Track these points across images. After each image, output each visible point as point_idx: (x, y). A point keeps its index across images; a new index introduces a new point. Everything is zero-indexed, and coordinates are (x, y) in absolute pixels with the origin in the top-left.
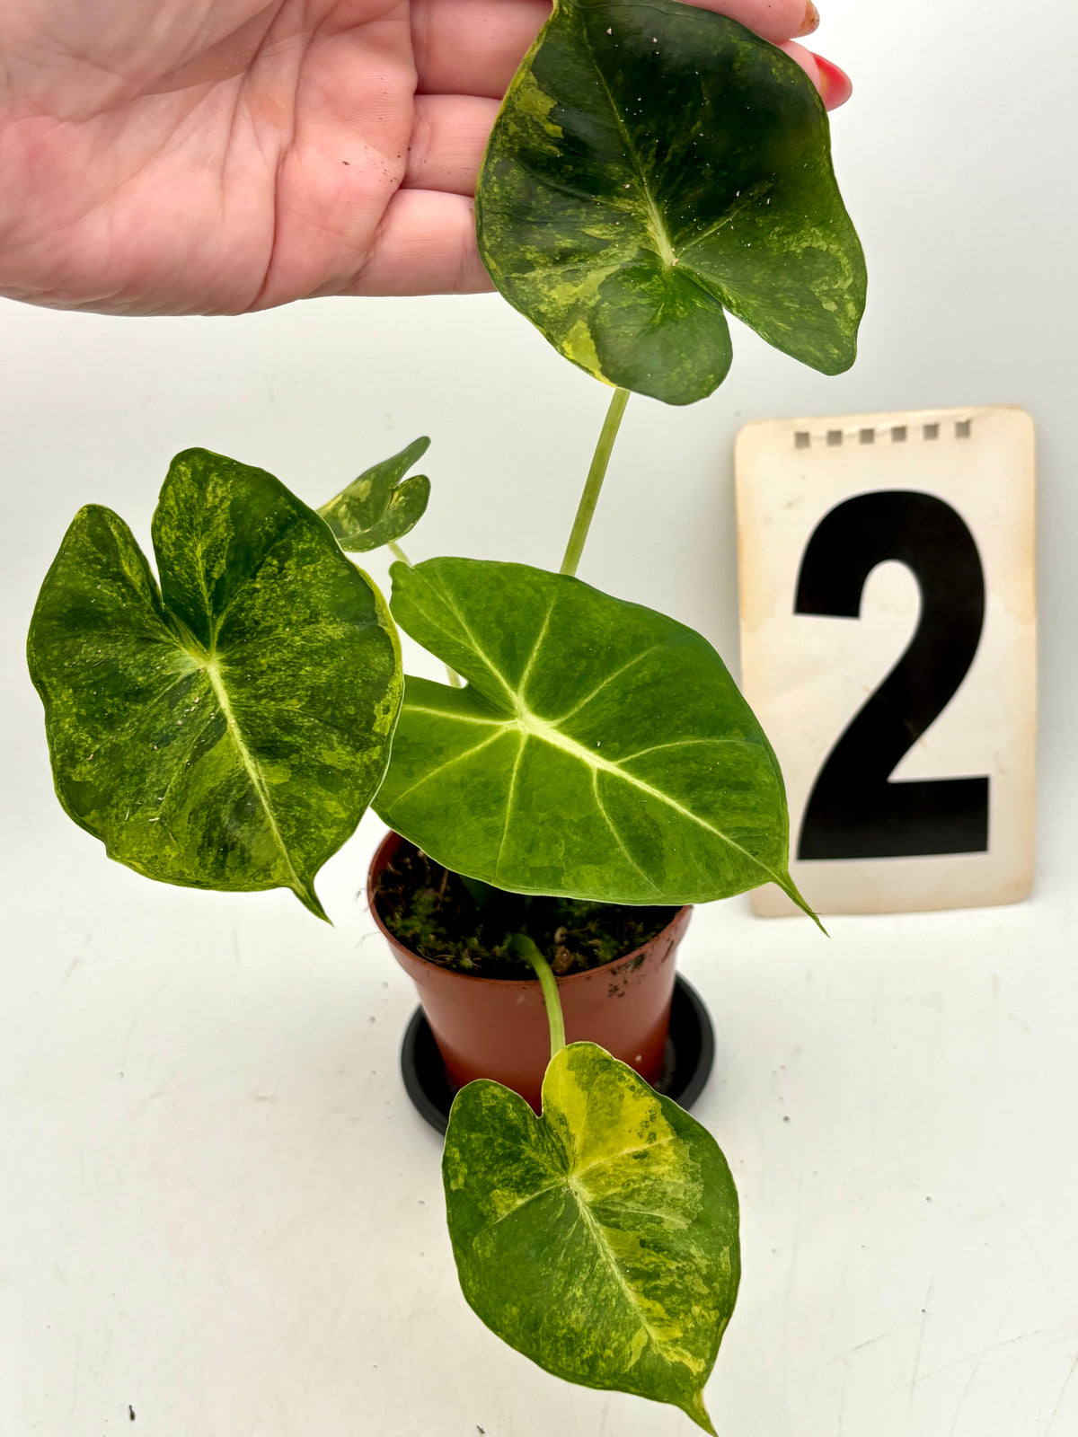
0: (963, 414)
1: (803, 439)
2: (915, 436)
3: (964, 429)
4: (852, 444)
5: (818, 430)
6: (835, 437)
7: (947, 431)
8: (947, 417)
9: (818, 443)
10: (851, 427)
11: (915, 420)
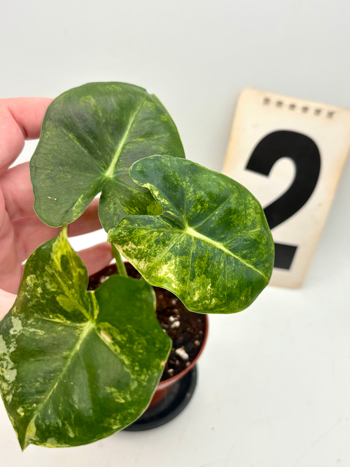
0: (332, 108)
1: (267, 101)
2: (311, 112)
3: (331, 114)
4: (285, 108)
5: (274, 98)
6: (280, 104)
7: (324, 113)
8: (326, 108)
9: (272, 105)
10: (287, 101)
11: (313, 106)
